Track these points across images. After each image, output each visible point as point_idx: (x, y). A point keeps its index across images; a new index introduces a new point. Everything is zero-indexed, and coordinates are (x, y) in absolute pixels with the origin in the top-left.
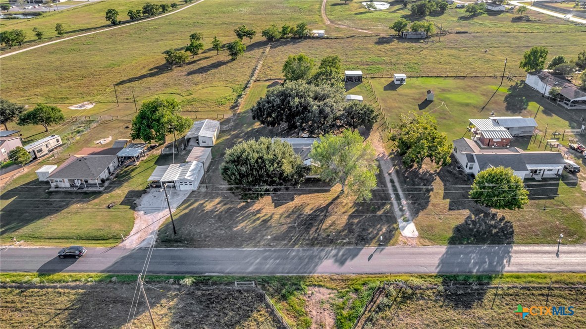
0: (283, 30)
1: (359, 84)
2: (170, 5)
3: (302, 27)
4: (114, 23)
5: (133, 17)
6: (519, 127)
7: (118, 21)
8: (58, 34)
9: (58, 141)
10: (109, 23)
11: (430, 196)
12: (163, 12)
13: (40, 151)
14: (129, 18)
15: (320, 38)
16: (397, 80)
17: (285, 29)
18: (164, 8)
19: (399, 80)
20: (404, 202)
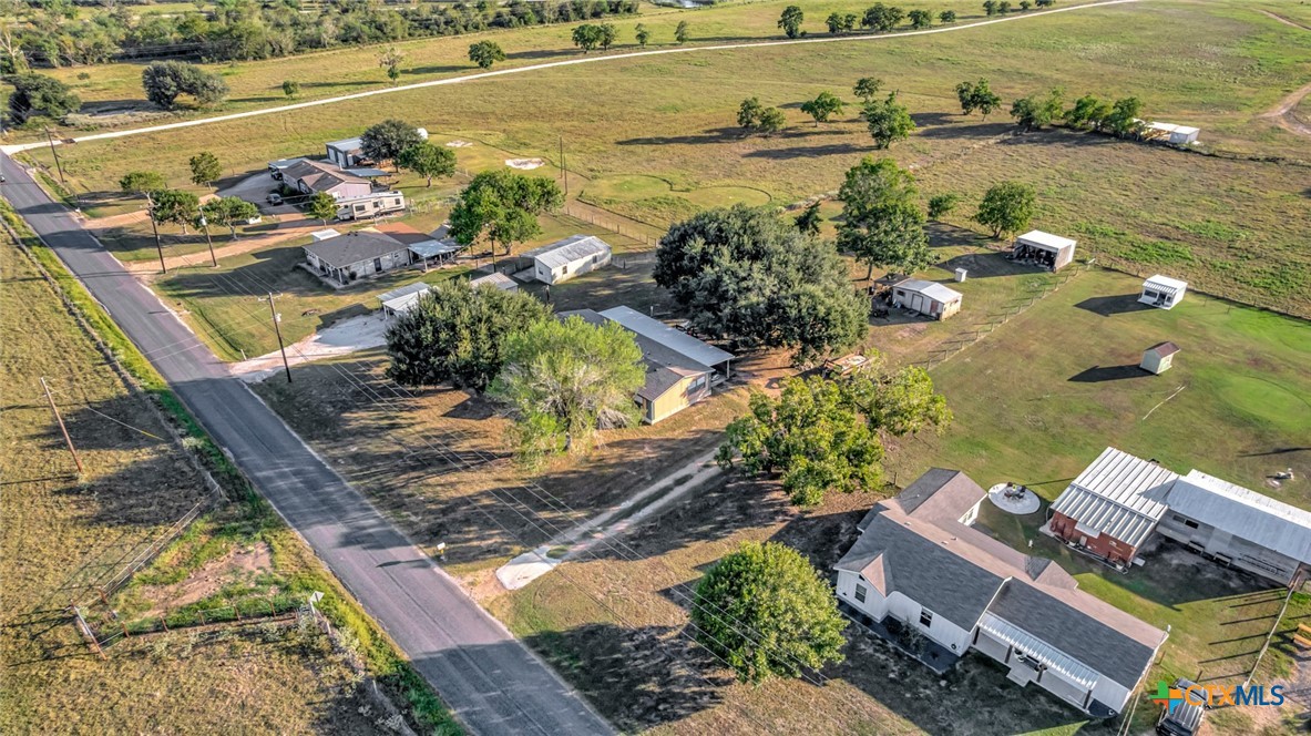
0: (1078, 109)
1: (1043, 270)
2: (936, 14)
3: (1128, 108)
4: (791, 35)
5: (836, 27)
6: (1234, 537)
7: (800, 32)
8: (678, 39)
9: (398, 202)
10: (783, 32)
11: (687, 547)
12: (915, 27)
13: (361, 208)
14: (826, 29)
15: (1172, 146)
16: (1148, 293)
17: (1081, 105)
18: (919, 19)
19: (1153, 295)
20: (622, 526)
